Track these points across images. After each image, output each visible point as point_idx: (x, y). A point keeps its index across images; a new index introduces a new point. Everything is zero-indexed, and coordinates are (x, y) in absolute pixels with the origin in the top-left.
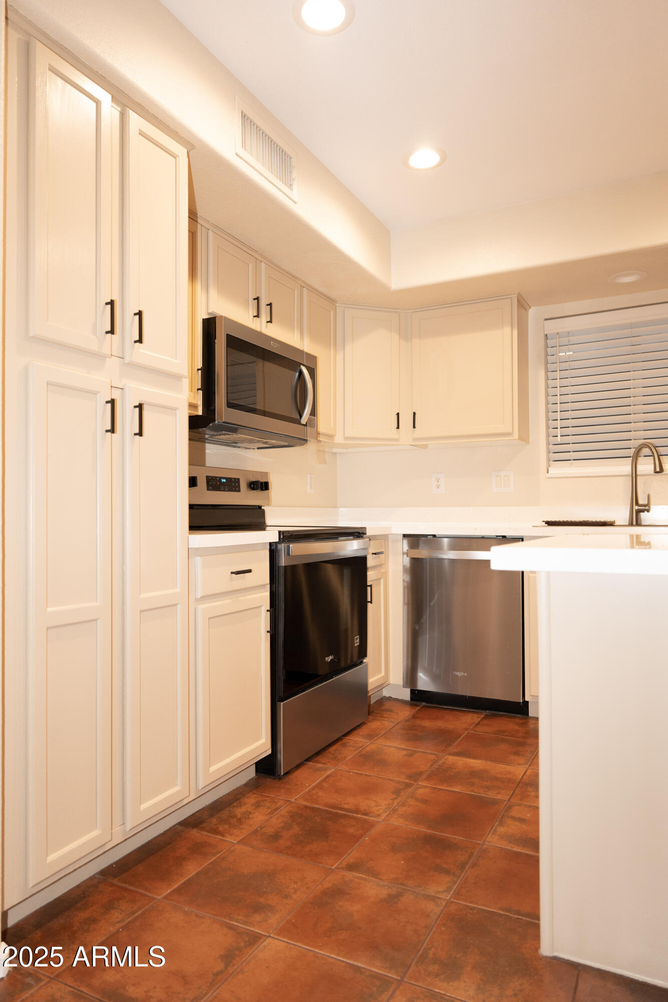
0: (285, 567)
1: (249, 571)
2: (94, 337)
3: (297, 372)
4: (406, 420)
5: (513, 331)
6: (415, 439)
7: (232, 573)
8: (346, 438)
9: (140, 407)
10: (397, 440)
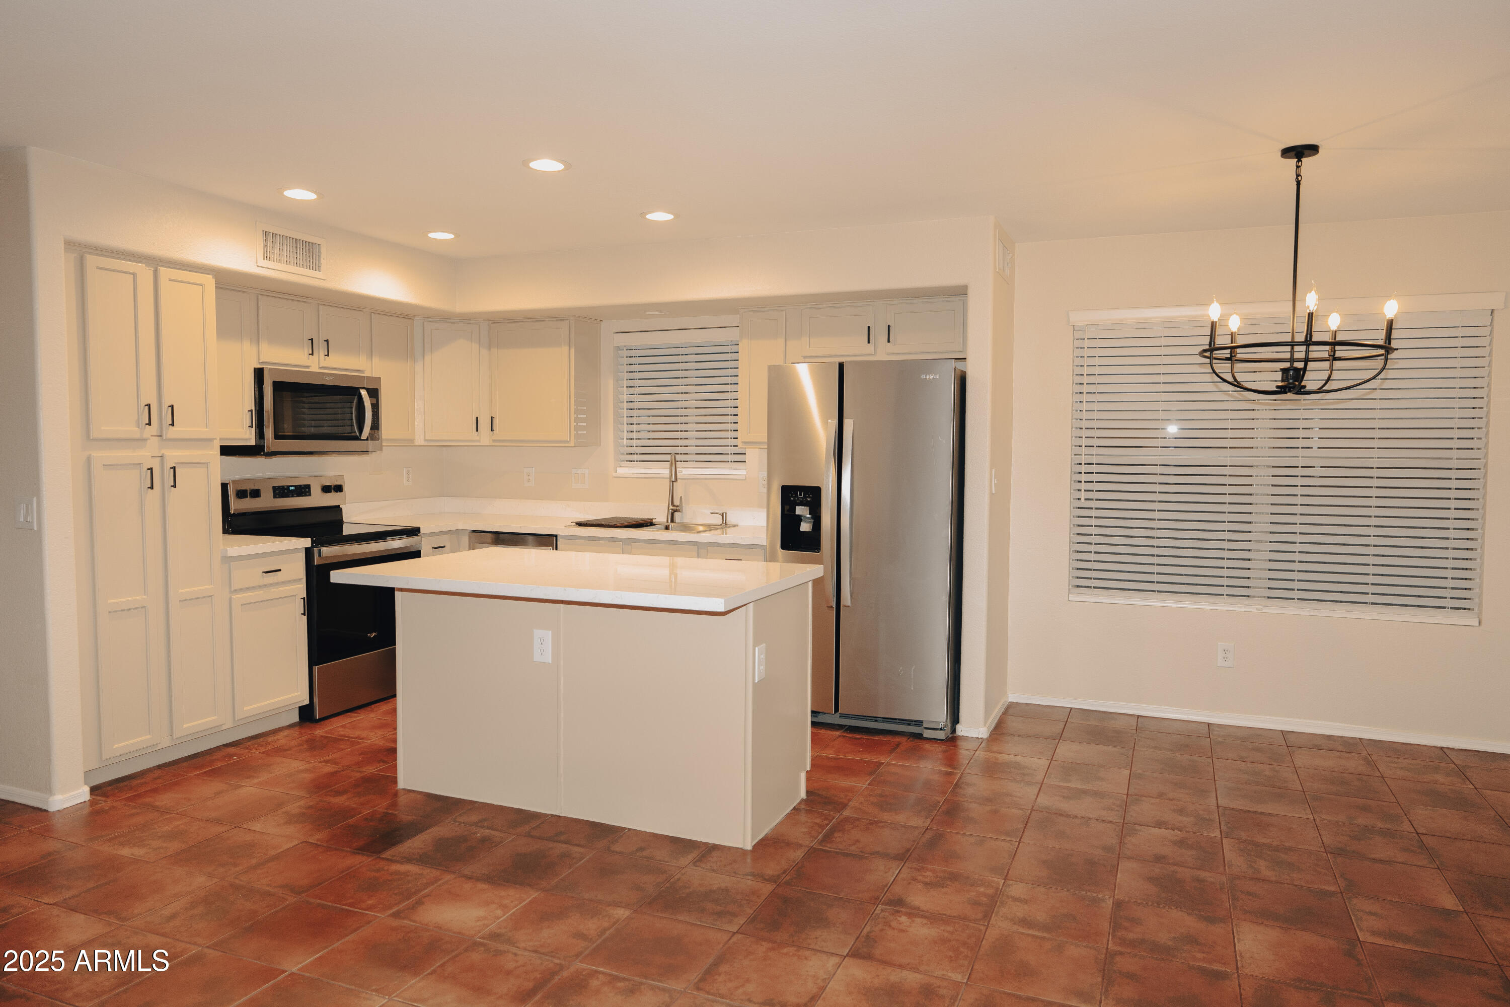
0: (318, 566)
1: (280, 570)
2: (137, 429)
3: (355, 395)
4: (485, 424)
5: (571, 350)
6: (494, 441)
7: (263, 572)
8: (427, 440)
9: (174, 468)
10: (479, 441)
